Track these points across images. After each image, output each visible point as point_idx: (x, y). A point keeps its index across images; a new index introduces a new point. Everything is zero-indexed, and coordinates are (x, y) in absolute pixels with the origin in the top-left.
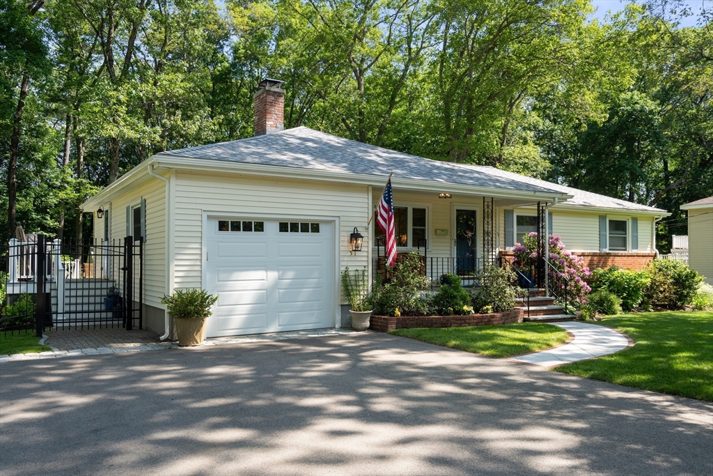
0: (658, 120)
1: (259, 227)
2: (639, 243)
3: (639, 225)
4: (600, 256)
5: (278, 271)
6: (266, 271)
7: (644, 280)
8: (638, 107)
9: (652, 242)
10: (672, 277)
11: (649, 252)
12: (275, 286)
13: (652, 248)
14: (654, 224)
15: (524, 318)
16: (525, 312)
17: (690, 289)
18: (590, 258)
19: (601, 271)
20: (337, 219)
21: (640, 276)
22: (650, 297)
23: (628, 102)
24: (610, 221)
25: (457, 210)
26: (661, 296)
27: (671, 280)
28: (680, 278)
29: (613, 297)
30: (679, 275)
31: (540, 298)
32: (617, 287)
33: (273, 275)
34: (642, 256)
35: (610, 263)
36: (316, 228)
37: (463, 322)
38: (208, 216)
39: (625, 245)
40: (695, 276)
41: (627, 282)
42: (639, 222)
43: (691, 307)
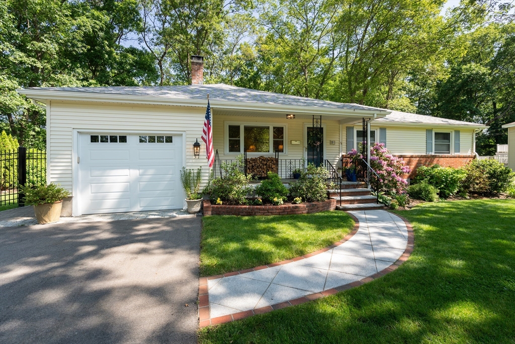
0: (488, 79)
1: (123, 139)
2: (460, 148)
3: (460, 135)
4: (426, 157)
5: (139, 170)
6: (129, 169)
7: (459, 176)
8: (474, 72)
9: (472, 147)
10: (488, 173)
11: (470, 154)
12: (138, 180)
13: (472, 151)
14: (474, 135)
15: (337, 207)
16: (338, 201)
17: (505, 182)
18: (418, 159)
19: (425, 168)
20: (183, 133)
21: (457, 172)
22: (467, 187)
23: (467, 70)
24: (436, 133)
25: (308, 128)
26: (477, 187)
27: (487, 175)
28: (494, 173)
29: (431, 188)
30: (494, 171)
31: (360, 189)
32: (436, 180)
33: (134, 173)
34: (463, 157)
35: (435, 162)
36: (169, 139)
37: (266, 211)
38: (78, 132)
39: (448, 150)
40: (509, 172)
41: (444, 177)
42: (460, 133)
43: (505, 194)
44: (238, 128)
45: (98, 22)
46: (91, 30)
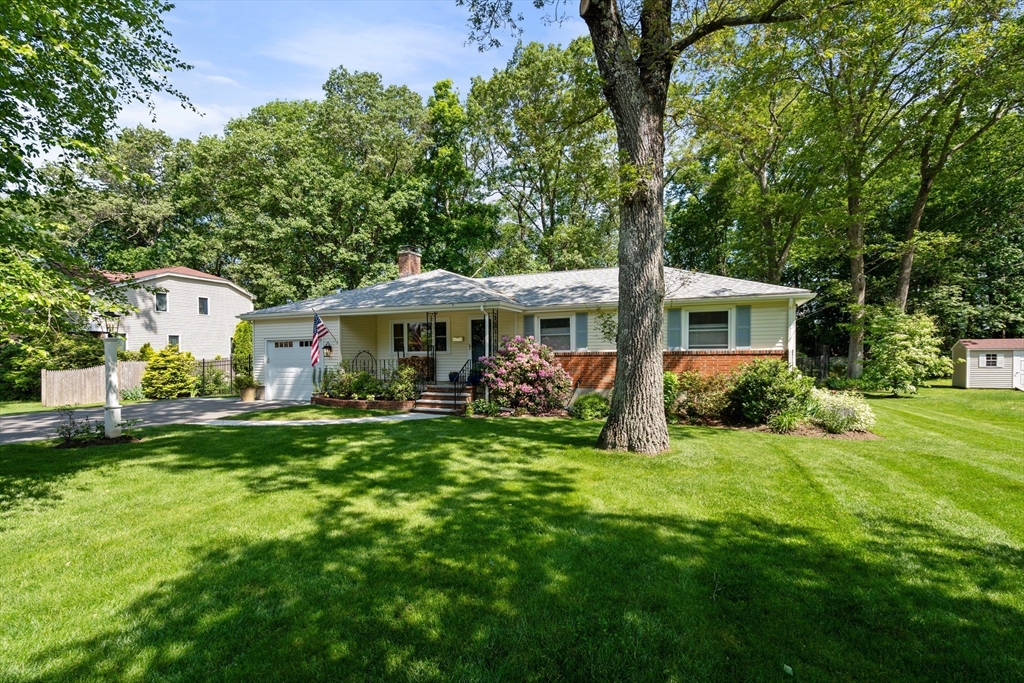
1: (291, 344)
2: (752, 337)
3: (753, 314)
9: (787, 335)
11: (777, 348)
13: (786, 343)
15: (412, 408)
16: (417, 403)
24: (690, 314)
25: (472, 321)
38: (267, 341)
39: (724, 341)
42: (753, 310)
44: (402, 325)
45: (413, 192)
46: (406, 205)
